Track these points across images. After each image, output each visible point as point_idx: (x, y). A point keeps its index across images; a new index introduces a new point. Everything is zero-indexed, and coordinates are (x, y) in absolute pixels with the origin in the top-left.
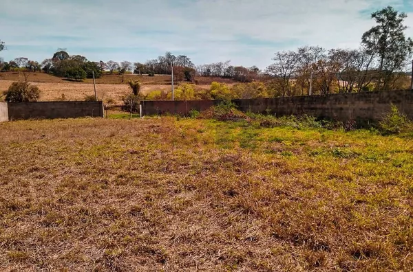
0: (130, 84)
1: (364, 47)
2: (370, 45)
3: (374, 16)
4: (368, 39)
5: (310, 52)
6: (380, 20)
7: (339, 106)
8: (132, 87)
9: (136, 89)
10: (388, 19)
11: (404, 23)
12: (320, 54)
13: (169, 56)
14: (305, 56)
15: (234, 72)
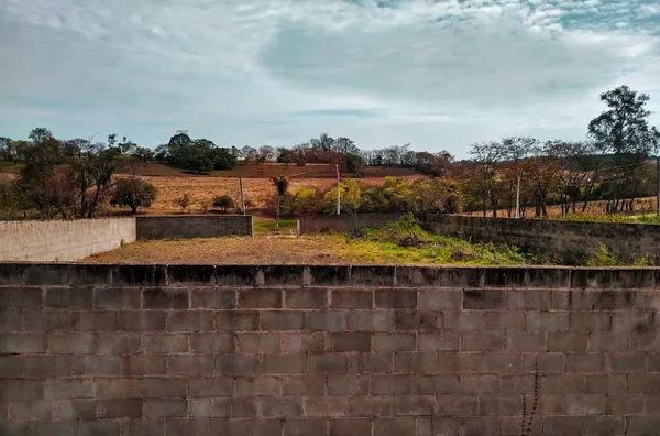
0: (275, 180)
1: (593, 139)
2: (600, 135)
3: (604, 97)
4: (597, 128)
5: (519, 144)
6: (612, 104)
7: (547, 235)
8: (276, 184)
9: (282, 186)
10: (624, 102)
11: (646, 107)
12: (532, 147)
13: (325, 138)
14: (512, 149)
15: (416, 160)
